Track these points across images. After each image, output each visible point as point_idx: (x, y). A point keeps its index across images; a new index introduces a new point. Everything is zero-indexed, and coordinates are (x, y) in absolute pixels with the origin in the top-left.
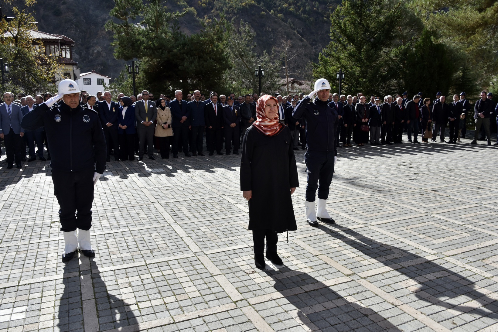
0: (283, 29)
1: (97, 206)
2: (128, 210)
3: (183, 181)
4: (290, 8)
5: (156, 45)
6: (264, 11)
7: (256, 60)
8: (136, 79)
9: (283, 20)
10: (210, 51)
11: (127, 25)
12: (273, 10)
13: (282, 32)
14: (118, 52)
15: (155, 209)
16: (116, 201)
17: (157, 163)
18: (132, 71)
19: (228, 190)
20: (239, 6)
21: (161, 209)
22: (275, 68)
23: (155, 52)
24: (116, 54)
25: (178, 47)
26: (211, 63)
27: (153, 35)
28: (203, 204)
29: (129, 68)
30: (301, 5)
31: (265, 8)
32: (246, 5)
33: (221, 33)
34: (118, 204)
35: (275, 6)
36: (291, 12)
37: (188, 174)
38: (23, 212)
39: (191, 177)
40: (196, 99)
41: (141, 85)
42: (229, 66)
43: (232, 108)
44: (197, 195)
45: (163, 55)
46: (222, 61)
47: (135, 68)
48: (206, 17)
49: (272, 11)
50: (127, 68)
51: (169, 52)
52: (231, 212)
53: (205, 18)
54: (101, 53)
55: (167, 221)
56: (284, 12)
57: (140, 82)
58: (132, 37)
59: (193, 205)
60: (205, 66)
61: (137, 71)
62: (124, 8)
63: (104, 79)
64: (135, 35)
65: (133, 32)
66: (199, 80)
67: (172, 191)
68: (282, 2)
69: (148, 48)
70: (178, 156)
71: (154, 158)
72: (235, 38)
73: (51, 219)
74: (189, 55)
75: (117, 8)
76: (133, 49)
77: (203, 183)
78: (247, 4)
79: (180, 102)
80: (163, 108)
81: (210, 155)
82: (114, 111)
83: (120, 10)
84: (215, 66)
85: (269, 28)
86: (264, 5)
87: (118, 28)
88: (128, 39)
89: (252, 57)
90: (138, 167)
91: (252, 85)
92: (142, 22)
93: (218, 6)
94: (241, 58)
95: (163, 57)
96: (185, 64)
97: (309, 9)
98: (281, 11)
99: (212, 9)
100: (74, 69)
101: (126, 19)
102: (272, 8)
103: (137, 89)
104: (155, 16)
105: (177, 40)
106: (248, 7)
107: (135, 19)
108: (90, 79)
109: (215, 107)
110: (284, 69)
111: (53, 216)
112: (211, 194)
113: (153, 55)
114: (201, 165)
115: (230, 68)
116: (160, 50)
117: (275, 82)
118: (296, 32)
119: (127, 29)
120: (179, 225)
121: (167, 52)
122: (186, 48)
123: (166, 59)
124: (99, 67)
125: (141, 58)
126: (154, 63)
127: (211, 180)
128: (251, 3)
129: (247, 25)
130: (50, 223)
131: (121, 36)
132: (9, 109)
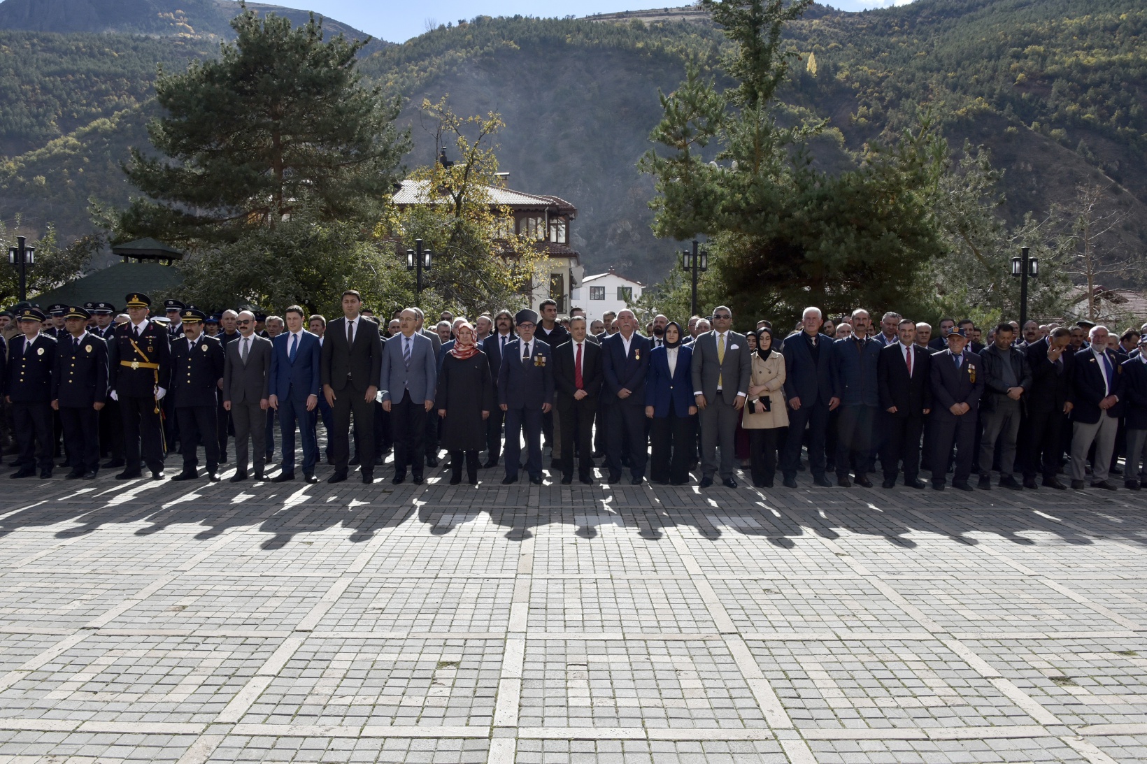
0: (1065, 165)
1: (568, 624)
2: (651, 651)
3: (813, 567)
4: (1085, 114)
5: (752, 201)
6: (1012, 125)
7: (1004, 237)
8: (699, 284)
9: (1064, 144)
10: (890, 214)
11: (686, 160)
12: (1039, 121)
13: (1061, 172)
14: (662, 220)
15: (729, 659)
16: (622, 612)
17: (740, 500)
18: (691, 265)
19: (958, 618)
20: (950, 118)
21: (748, 665)
22: (1057, 258)
23: (749, 218)
24: (659, 226)
25: (806, 204)
26: (891, 241)
27: (746, 179)
28: (882, 662)
29: (686, 258)
30: (1115, 103)
31: (1016, 116)
32: (967, 114)
33: (921, 165)
34: (624, 623)
35: (1044, 111)
36: (1087, 122)
37: (827, 541)
38: (383, 616)
39: (837, 554)
40: (857, 332)
41: (710, 297)
42: (938, 249)
43: (961, 360)
44: (859, 623)
45: (768, 224)
46: (919, 238)
47: (699, 258)
48: (866, 148)
49: (1035, 124)
50: (679, 260)
51: (782, 219)
52: (984, 711)
53: (863, 150)
54: (631, 234)
55: (764, 719)
56: (1068, 123)
57: (709, 290)
58: (696, 185)
59: (850, 662)
60: (873, 249)
61: (704, 264)
62: (683, 121)
63: (631, 288)
64: (704, 180)
65: (701, 175)
66: (854, 286)
67: (780, 596)
68: (1062, 101)
69: (734, 209)
70: (798, 483)
71: (735, 483)
72: (948, 185)
73: (439, 650)
74: (833, 224)
75: (667, 122)
76: (697, 214)
77: (874, 581)
78: (968, 111)
79: (813, 339)
80: (764, 355)
81: (884, 486)
82: (637, 357)
83: (672, 124)
84: (900, 251)
85: (1026, 166)
86: (1015, 111)
87: (667, 166)
88: (686, 191)
89: (993, 231)
90: (688, 507)
91: (989, 300)
92: (720, 156)
93: (896, 121)
94: (963, 233)
95: (768, 229)
96: (823, 245)
97: (1139, 111)
98: (1059, 123)
99: (882, 127)
100: (572, 265)
101: (685, 145)
102: (1035, 117)
103: (699, 307)
104: (752, 134)
105: (803, 189)
106: (971, 118)
107: (706, 144)
108: (604, 288)
109: (909, 353)
110: (1080, 259)
111: (449, 643)
112: (906, 624)
113: (743, 226)
114: (864, 516)
115: (942, 254)
116: (760, 213)
117: (1057, 293)
118: (1101, 171)
119: (687, 168)
120: (806, 740)
121: (777, 217)
122: (825, 207)
123: (774, 235)
124: (624, 264)
125: (714, 233)
126: (744, 245)
127: (899, 573)
128: (980, 109)
129: (981, 152)
130: (434, 666)
131: (671, 185)
132: (408, 346)
